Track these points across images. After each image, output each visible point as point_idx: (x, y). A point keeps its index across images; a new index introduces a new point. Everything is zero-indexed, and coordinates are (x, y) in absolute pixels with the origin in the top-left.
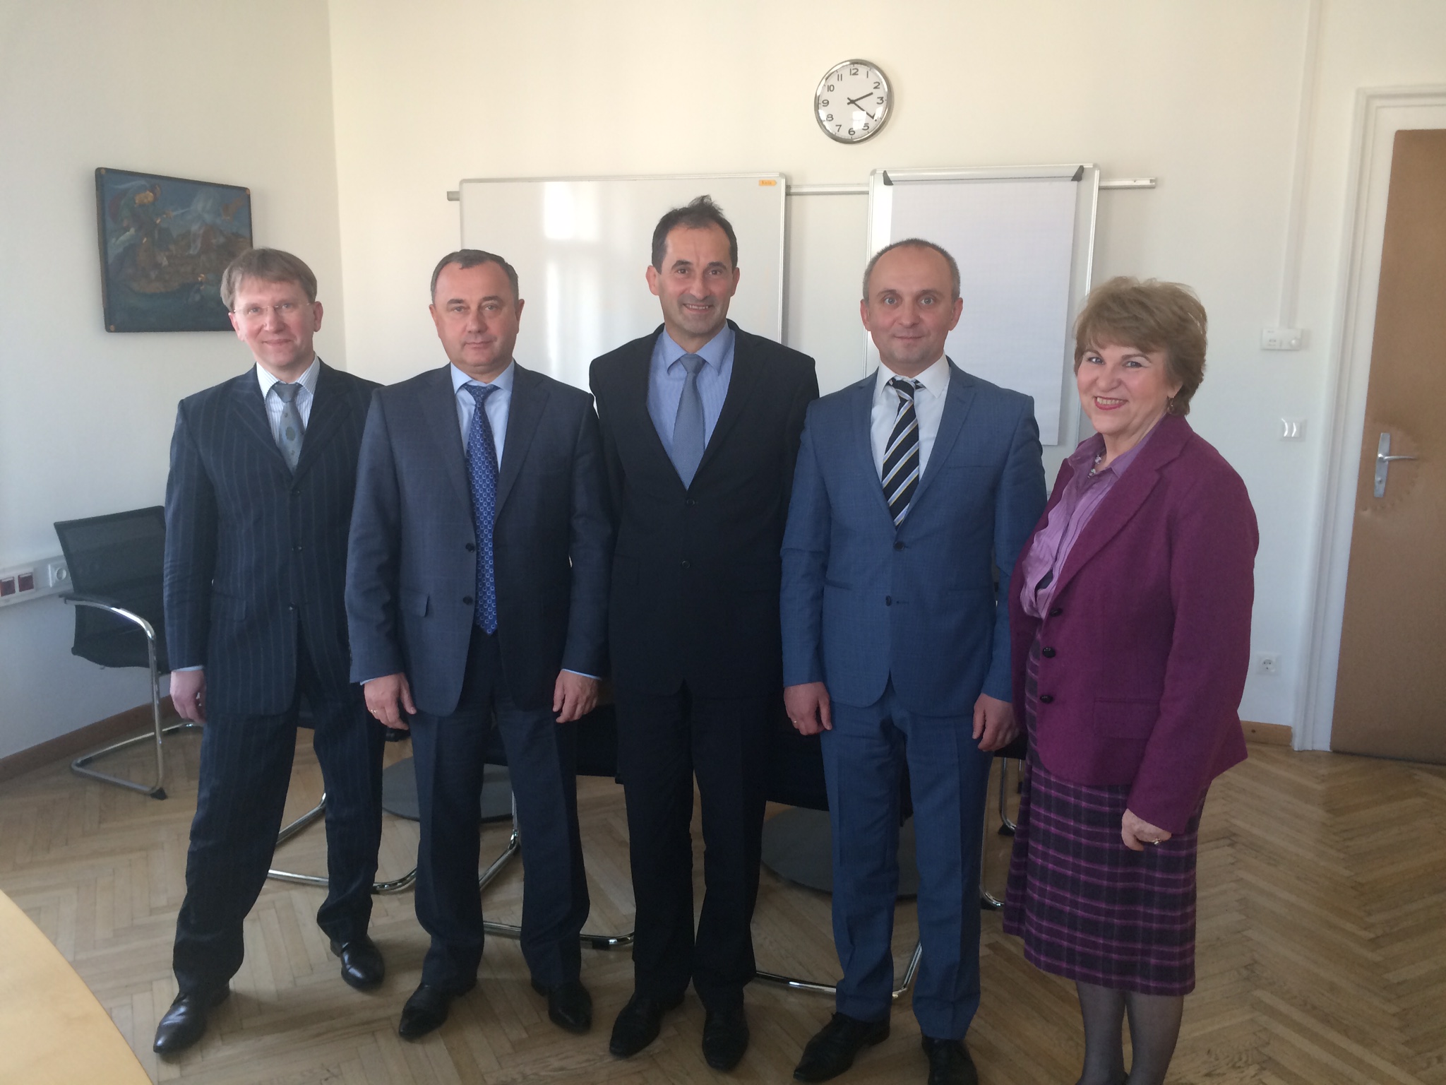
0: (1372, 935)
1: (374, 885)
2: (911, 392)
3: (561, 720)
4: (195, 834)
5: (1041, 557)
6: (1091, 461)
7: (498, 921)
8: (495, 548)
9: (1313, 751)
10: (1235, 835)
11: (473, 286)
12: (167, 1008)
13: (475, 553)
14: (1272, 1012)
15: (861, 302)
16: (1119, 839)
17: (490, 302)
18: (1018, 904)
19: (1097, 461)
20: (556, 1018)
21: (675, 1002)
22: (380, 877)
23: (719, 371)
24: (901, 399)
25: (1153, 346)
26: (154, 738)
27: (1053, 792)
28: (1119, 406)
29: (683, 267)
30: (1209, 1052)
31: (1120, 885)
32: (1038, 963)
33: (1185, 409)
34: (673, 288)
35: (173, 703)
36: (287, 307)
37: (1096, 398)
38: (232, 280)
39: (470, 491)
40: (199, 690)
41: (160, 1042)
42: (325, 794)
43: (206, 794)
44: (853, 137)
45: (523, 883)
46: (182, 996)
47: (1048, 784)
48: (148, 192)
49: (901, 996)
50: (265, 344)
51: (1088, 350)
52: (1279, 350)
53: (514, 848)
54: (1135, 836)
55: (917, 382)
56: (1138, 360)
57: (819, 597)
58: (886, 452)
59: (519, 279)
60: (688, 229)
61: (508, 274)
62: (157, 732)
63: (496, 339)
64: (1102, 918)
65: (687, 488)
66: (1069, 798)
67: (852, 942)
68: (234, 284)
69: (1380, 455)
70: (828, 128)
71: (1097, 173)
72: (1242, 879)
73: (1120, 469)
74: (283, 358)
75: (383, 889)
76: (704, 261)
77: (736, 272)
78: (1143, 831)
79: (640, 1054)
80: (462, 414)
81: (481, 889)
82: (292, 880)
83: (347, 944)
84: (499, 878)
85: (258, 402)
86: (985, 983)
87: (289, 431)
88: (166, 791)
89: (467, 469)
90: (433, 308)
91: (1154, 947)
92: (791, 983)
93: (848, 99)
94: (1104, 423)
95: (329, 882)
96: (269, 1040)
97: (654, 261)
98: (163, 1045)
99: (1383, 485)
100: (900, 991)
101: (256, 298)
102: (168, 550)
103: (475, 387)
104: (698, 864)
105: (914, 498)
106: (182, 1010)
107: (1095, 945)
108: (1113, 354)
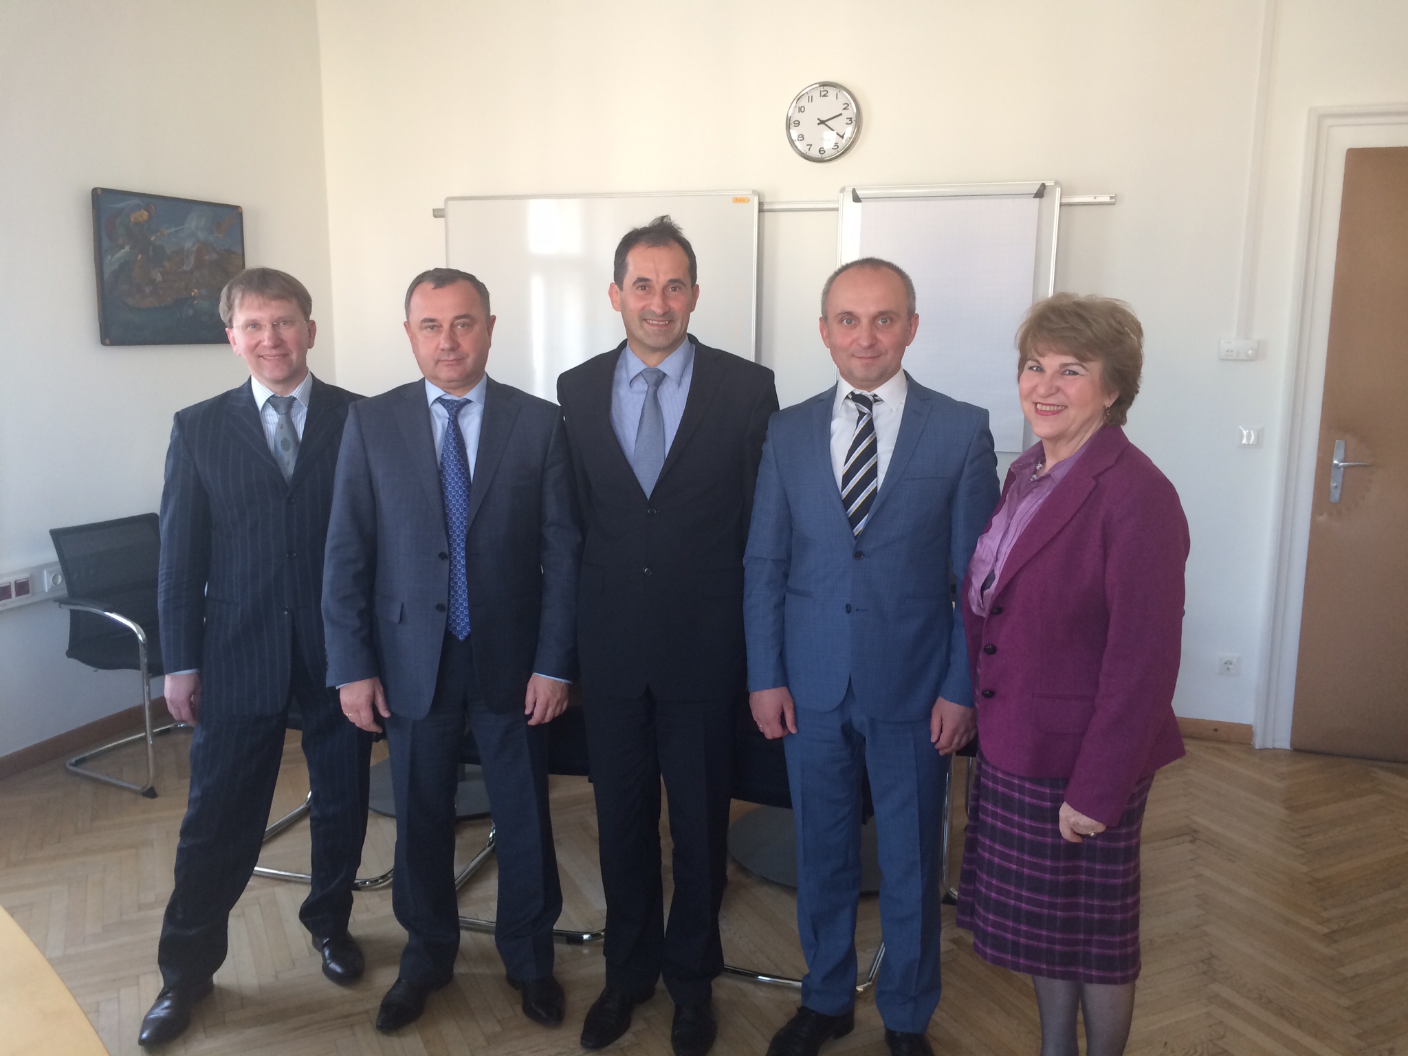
0: (1326, 930)
1: (356, 881)
2: (869, 405)
3: (532, 722)
4: (185, 832)
5: (984, 558)
6: (1032, 467)
7: (475, 917)
8: (468, 557)
9: (1274, 749)
10: (1195, 831)
11: (445, 305)
12: (153, 1001)
13: (448, 562)
14: (1229, 1006)
15: (820, 319)
16: (1057, 833)
17: (461, 320)
18: (970, 899)
19: (1038, 468)
20: (529, 1011)
21: (646, 995)
22: (362, 874)
23: (679, 384)
24: (860, 412)
25: (1090, 356)
26: (144, 739)
27: (1000, 788)
28: (1058, 412)
29: (643, 284)
30: (1166, 1044)
31: (1062, 878)
32: (984, 955)
33: (1122, 419)
34: (634, 304)
35: (166, 705)
36: (284, 324)
37: (1036, 404)
38: (232, 297)
39: (443, 502)
40: (194, 693)
41: (144, 1036)
42: (310, 793)
43: (197, 793)
44: (824, 156)
45: (497, 880)
46: (167, 990)
47: (995, 780)
48: (142, 211)
49: (866, 989)
50: (261, 359)
51: (1029, 359)
52: (1236, 360)
53: (493, 845)
54: (1072, 829)
55: (875, 395)
56: (1075, 368)
57: (781, 604)
58: (845, 464)
59: (490, 296)
60: (649, 247)
61: (481, 291)
62: (148, 733)
63: (468, 356)
64: (1046, 911)
65: (648, 497)
66: (1014, 793)
67: (816, 939)
68: (234, 301)
69: (1335, 462)
70: (799, 148)
71: (1058, 190)
72: (1201, 875)
73: (1059, 475)
74: (279, 374)
75: (365, 885)
76: (663, 279)
77: (695, 289)
78: (1078, 823)
79: (610, 1047)
80: (436, 428)
81: (457, 888)
82: (276, 877)
83: (328, 939)
84: (476, 876)
85: (253, 414)
86: (946, 977)
87: (284, 442)
88: (156, 790)
89: (440, 481)
90: (407, 325)
91: (1096, 937)
92: (760, 977)
93: (818, 119)
94: (1043, 428)
95: (312, 879)
96: (250, 1033)
97: (616, 279)
98: (148, 1038)
99: (1339, 490)
100: (865, 985)
101: (255, 315)
102: (163, 557)
103: (448, 401)
104: (667, 861)
105: (873, 509)
106: (167, 1003)
107: (1039, 938)
108: (1052, 362)
